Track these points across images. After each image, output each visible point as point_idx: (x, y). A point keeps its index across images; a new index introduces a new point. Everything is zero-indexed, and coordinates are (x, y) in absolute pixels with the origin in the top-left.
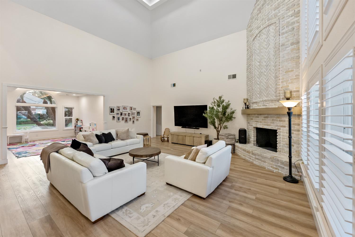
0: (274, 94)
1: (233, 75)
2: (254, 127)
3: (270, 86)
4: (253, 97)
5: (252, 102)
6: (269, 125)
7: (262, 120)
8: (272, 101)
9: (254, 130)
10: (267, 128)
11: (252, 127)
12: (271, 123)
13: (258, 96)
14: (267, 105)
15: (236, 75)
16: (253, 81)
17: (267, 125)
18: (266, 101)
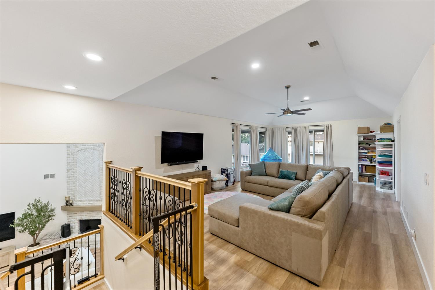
0: (98, 196)
1: (51, 175)
2: (78, 220)
3: (95, 191)
4: (77, 196)
5: (76, 200)
6: (94, 217)
7: (88, 213)
8: (97, 201)
9: (78, 222)
10: (92, 219)
11: (77, 220)
12: (96, 215)
13: (83, 195)
14: (92, 203)
15: (54, 174)
16: (77, 184)
17: (93, 217)
18: (91, 200)
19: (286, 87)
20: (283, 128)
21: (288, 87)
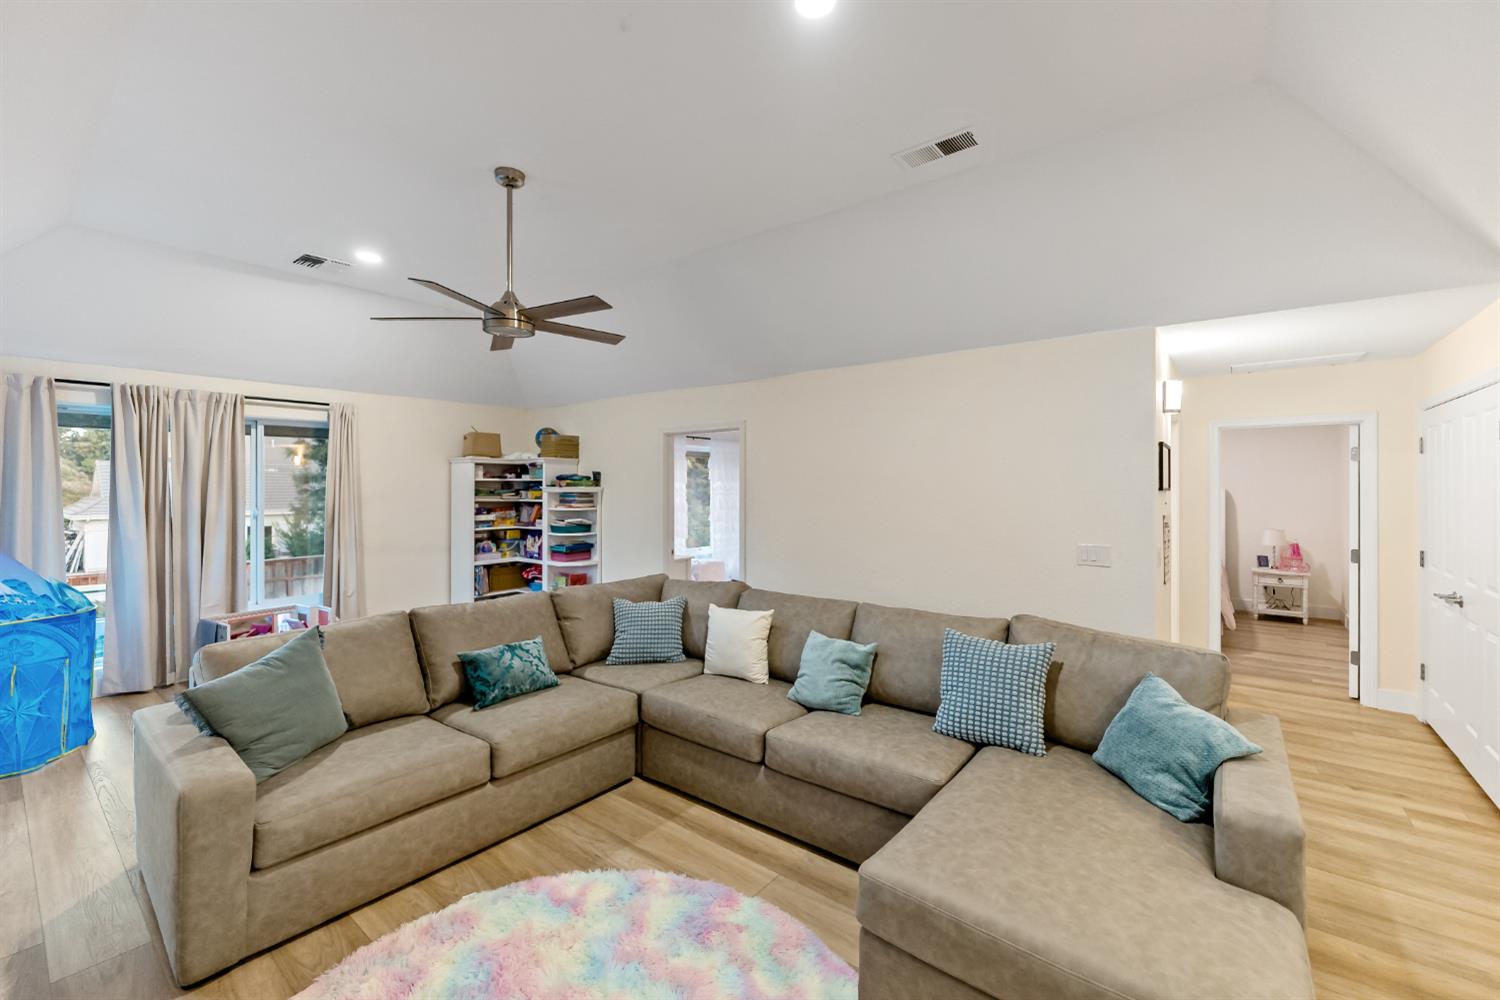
19: (498, 171)
20: (27, 382)
21: (510, 179)
